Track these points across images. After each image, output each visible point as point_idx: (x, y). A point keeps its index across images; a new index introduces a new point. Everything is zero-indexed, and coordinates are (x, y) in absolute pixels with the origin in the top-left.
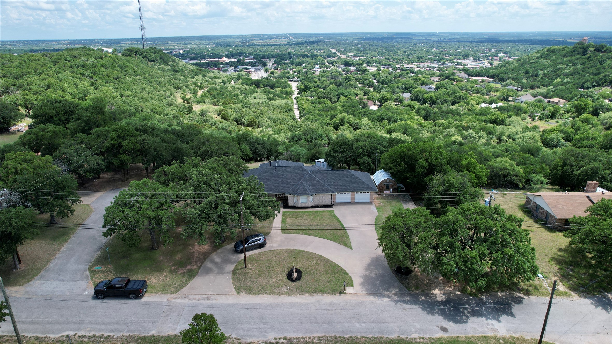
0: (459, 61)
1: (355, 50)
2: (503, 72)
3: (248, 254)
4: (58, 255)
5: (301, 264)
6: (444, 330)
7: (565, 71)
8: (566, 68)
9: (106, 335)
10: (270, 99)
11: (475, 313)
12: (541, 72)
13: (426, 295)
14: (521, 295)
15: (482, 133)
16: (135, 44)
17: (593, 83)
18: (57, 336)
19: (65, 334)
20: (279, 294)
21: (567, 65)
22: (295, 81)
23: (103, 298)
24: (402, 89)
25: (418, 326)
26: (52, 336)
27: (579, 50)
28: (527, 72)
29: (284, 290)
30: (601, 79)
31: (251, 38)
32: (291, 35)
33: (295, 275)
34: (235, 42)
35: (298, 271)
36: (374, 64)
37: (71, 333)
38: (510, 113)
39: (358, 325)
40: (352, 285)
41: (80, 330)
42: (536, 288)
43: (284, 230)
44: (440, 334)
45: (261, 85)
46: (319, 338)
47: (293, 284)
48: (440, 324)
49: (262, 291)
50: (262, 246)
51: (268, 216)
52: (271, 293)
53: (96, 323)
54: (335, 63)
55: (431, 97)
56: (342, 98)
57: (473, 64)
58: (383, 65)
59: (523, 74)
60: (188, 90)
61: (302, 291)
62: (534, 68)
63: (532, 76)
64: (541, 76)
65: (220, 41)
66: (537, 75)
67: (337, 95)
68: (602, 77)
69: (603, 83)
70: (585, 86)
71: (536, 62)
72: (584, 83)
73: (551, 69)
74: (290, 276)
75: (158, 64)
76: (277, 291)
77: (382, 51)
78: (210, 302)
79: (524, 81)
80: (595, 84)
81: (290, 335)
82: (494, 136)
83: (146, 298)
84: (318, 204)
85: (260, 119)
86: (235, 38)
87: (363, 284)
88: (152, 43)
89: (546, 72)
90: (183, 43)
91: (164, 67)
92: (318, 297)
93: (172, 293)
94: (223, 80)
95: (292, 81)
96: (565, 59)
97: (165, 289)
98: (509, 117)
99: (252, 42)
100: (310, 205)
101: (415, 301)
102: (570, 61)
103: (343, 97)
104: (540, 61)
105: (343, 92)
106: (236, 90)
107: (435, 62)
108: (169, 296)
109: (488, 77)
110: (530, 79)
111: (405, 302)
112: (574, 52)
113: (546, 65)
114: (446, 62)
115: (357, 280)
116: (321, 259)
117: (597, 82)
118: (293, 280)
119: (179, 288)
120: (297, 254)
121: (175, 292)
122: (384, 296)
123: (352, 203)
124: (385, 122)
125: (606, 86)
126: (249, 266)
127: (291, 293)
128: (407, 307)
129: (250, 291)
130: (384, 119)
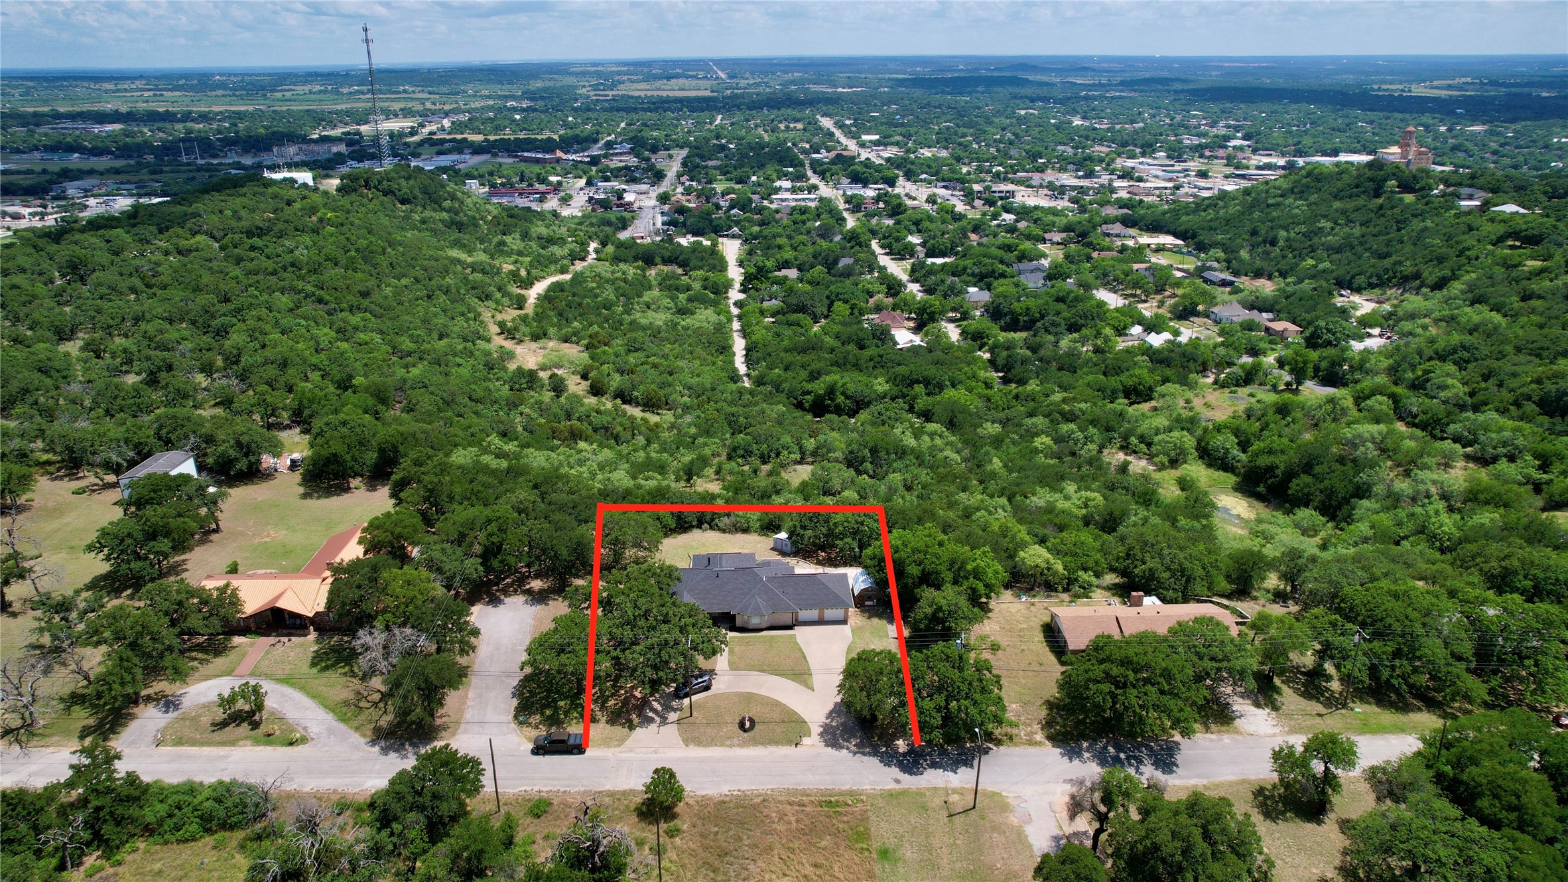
0: (1130, 163)
1: (882, 124)
2: (1205, 224)
3: (694, 698)
4: (469, 703)
5: (754, 712)
6: (897, 781)
7: (1330, 238)
8: (1332, 229)
9: (562, 790)
10: (682, 312)
11: (934, 765)
12: (1283, 234)
13: (887, 746)
14: (991, 745)
15: (1092, 430)
16: (320, 92)
17: (1371, 277)
18: (517, 790)
19: (522, 789)
20: (730, 746)
21: (1336, 223)
22: (734, 237)
23: (544, 754)
24: (973, 275)
25: (872, 778)
26: (511, 791)
27: (1367, 184)
28: (1254, 233)
29: (736, 741)
30: (1386, 271)
31: (619, 73)
32: (719, 63)
33: (748, 724)
34: (576, 88)
35: (751, 720)
36: (924, 176)
37: (528, 789)
38: (1168, 372)
39: (811, 777)
40: (810, 736)
41: (534, 785)
42: (1011, 738)
43: (733, 666)
44: (892, 786)
45: (658, 259)
46: (772, 790)
47: (746, 735)
48: (894, 776)
49: (711, 742)
50: (707, 688)
51: (714, 653)
52: (722, 745)
53: (548, 779)
54: (828, 174)
55: (1028, 309)
56: (839, 306)
57: (1160, 173)
58: (943, 180)
59: (1246, 237)
60: (505, 301)
61: (755, 742)
62: (1271, 221)
63: (1265, 242)
64: (1281, 243)
65: (539, 84)
66: (1273, 243)
67: (828, 297)
68: (1389, 266)
69: (1389, 280)
70: (1355, 286)
71: (1278, 205)
72: (1353, 277)
73: (1303, 228)
74: (742, 725)
75: (420, 209)
76: (728, 743)
77: (948, 128)
78: (658, 755)
79: (1244, 254)
80: (1374, 280)
81: (743, 788)
82: (1116, 436)
83: (589, 752)
84: (775, 623)
85: (668, 390)
86: (576, 74)
87: (821, 734)
88: (364, 88)
89: (1292, 235)
90: (444, 89)
91: (434, 214)
92: (772, 749)
93: (615, 746)
94: (571, 251)
95: (727, 236)
96: (1337, 205)
97: (606, 742)
98: (1165, 381)
99: (622, 90)
100: (764, 626)
101: (875, 753)
102: (1344, 212)
103: (840, 303)
104: (1287, 202)
105: (840, 290)
106: (606, 285)
107: (1071, 167)
108: (612, 750)
109: (1176, 236)
110: (1260, 250)
111: (864, 754)
112: (1357, 186)
113: (1297, 216)
114: (1097, 168)
115: (816, 729)
116: (777, 704)
117: (1379, 277)
118: (745, 731)
119: (621, 741)
120: (749, 698)
121: (619, 746)
122: (843, 748)
123: (821, 622)
124: (919, 389)
125: (1395, 286)
126: (695, 714)
127: (743, 745)
128: (866, 758)
129: (698, 742)
130: (918, 382)
